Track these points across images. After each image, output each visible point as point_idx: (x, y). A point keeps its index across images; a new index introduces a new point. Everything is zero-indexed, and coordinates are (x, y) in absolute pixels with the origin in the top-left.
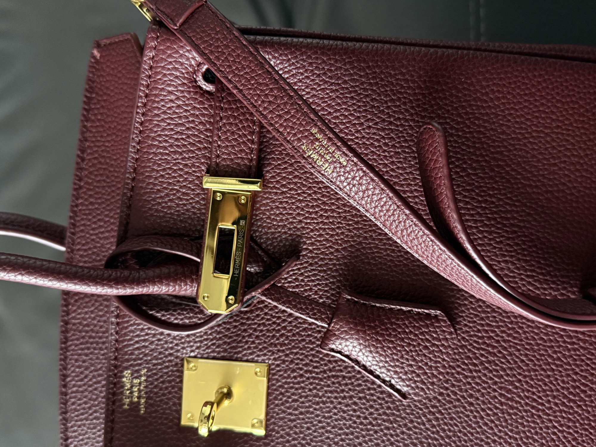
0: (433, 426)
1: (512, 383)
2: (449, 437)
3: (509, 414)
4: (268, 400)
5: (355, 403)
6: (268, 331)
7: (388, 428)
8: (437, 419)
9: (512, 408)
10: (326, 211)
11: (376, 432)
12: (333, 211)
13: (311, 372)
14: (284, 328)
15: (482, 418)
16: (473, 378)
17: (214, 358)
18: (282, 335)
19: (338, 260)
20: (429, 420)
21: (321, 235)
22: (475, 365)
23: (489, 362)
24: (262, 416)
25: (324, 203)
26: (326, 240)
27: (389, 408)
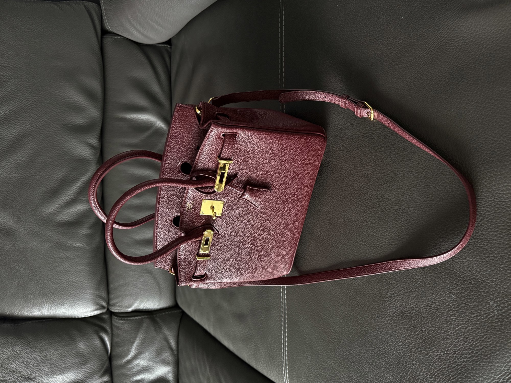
0: (261, 215)
1: (279, 206)
2: (264, 217)
3: (277, 213)
4: (223, 209)
5: (244, 210)
6: (225, 193)
7: (251, 216)
8: (262, 214)
9: (278, 211)
10: (245, 167)
11: (248, 216)
12: (247, 167)
13: (235, 203)
14: (229, 193)
15: (271, 213)
16: (271, 205)
17: (210, 199)
18: (229, 195)
19: (246, 178)
20: (260, 214)
21: (243, 172)
22: (272, 202)
23: (275, 202)
24: (221, 213)
25: (245, 165)
26: (244, 174)
27: (252, 211)
